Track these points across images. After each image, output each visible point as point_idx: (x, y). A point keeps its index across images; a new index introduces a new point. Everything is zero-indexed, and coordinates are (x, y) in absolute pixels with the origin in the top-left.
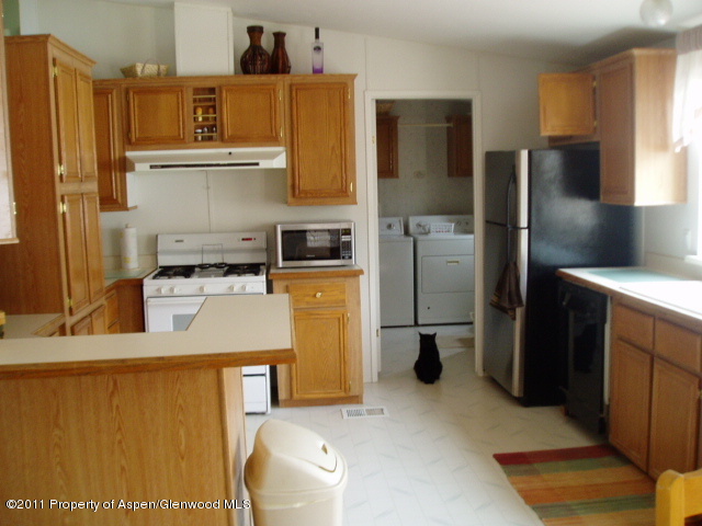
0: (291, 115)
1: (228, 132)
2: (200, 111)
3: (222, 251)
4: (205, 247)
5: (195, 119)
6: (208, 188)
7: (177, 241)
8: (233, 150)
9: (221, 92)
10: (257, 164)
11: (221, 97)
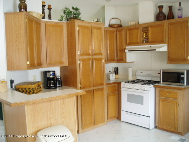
0: (169, 33)
1: (150, 40)
2: (144, 34)
3: (151, 77)
4: (147, 75)
5: (143, 37)
6: (152, 57)
7: (141, 72)
8: (151, 46)
9: (149, 28)
10: (155, 50)
11: (149, 29)
